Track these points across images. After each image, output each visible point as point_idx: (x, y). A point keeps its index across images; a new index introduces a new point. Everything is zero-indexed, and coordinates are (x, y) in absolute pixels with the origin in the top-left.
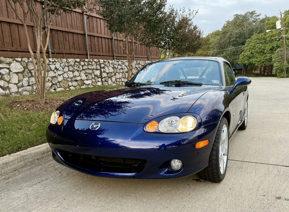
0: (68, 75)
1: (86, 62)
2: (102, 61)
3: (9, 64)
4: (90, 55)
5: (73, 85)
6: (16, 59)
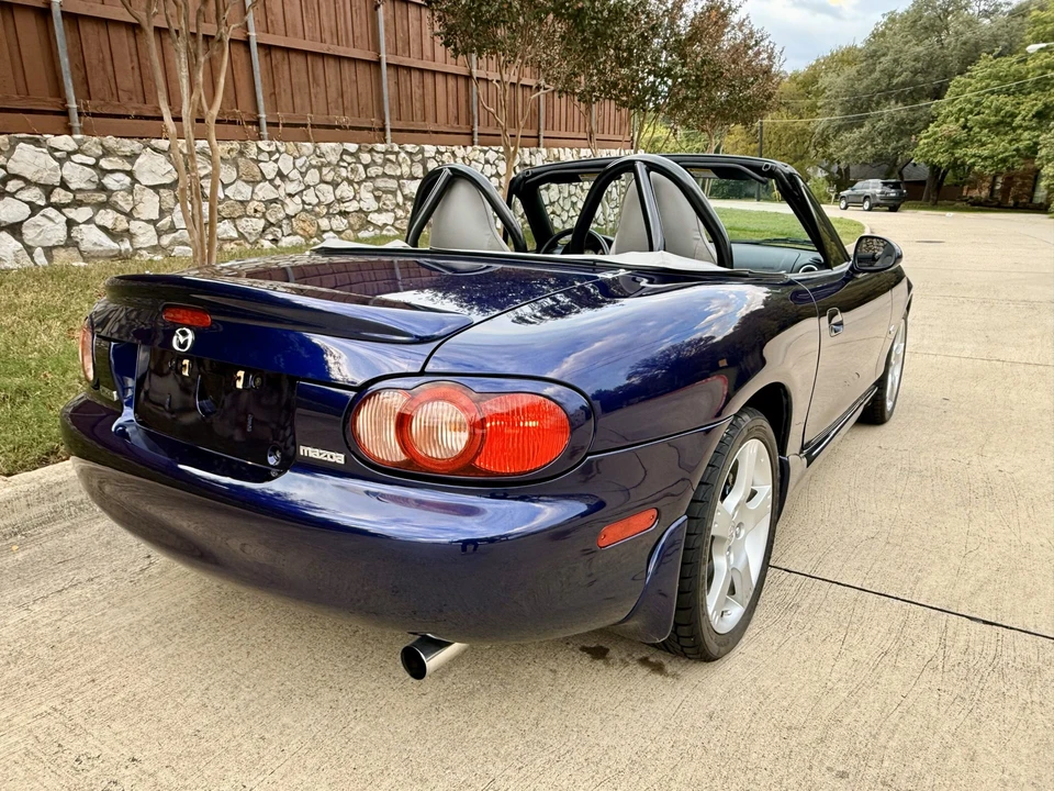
0: (317, 197)
1: (378, 152)
2: (430, 150)
3: (132, 157)
4: (392, 130)
5: (334, 227)
6: (153, 142)
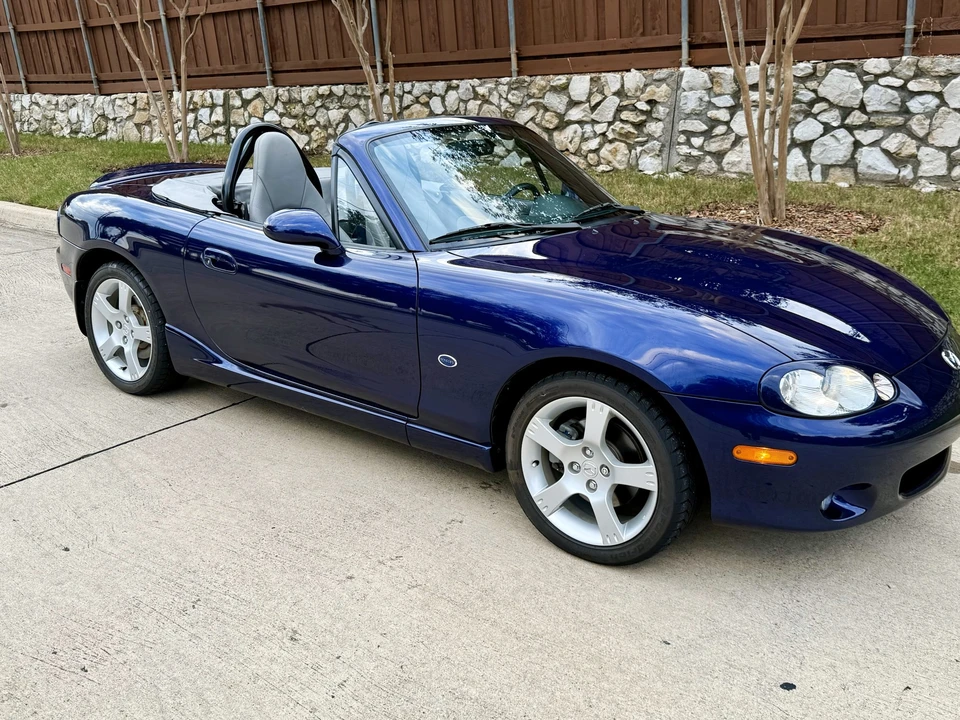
3: (948, 78)
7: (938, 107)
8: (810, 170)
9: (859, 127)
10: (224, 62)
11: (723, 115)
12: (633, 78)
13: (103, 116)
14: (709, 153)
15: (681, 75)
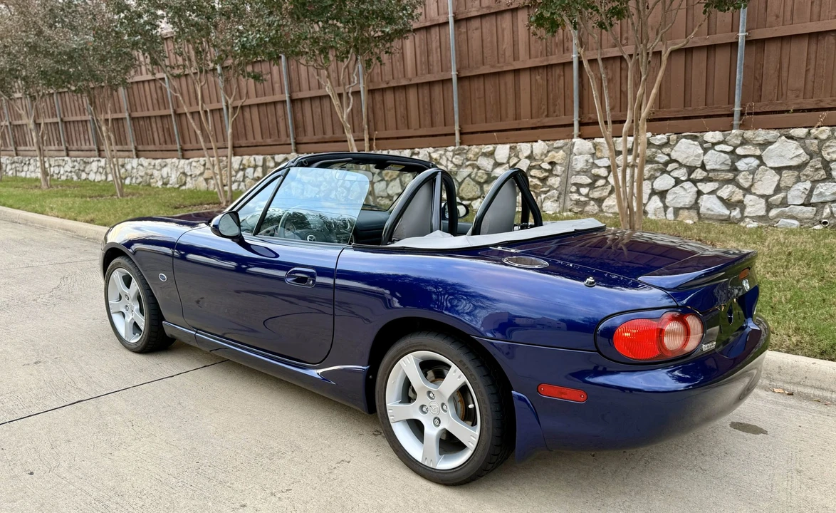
6: (792, 131)
7: (759, 166)
8: (665, 211)
9: (701, 181)
10: (264, 137)
11: (603, 172)
12: (539, 147)
13: (184, 174)
14: (593, 199)
15: (573, 144)
